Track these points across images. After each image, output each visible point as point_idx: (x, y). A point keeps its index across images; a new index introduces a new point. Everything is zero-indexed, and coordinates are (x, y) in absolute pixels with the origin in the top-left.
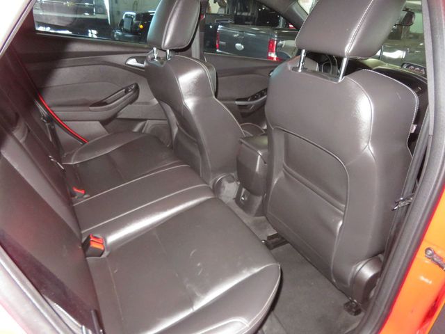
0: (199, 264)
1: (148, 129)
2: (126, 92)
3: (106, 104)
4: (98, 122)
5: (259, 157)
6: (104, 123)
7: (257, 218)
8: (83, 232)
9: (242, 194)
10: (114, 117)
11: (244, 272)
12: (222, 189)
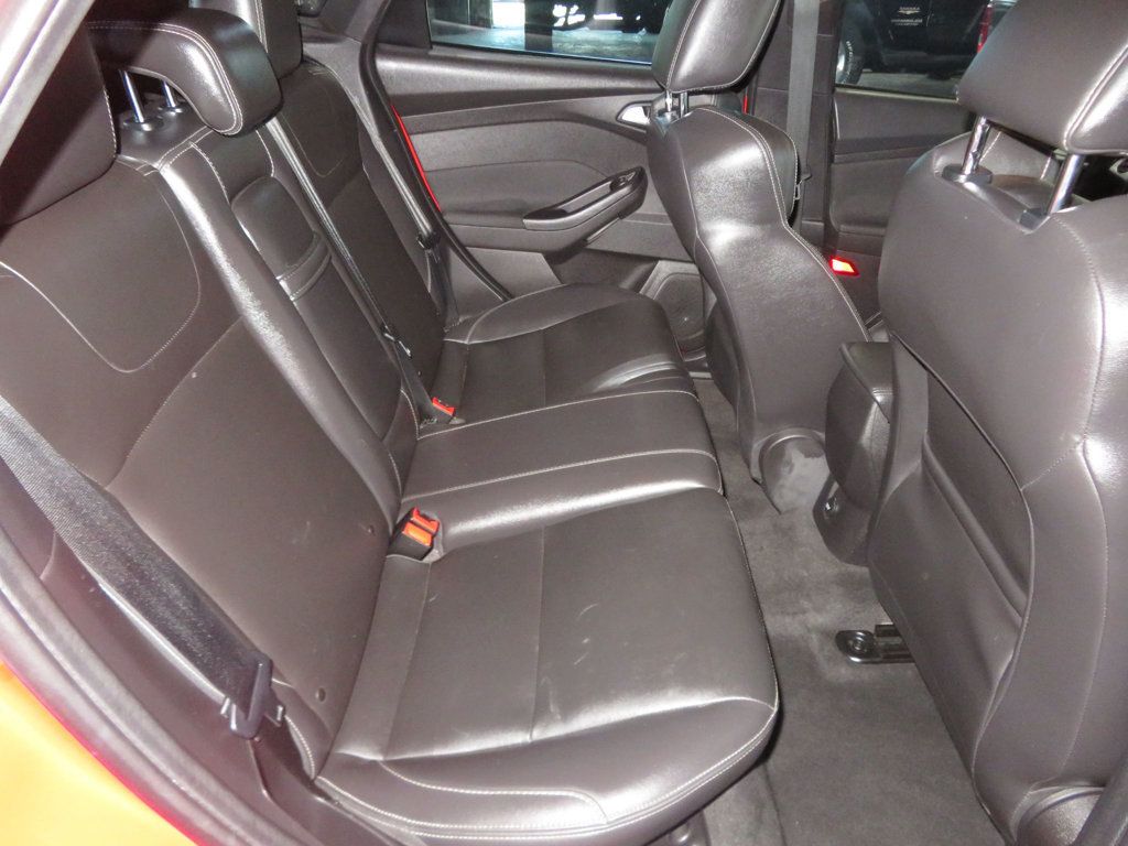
0: (586, 641)
1: (657, 282)
2: (614, 188)
3: (563, 214)
4: (540, 255)
5: (875, 405)
6: (554, 258)
7: (852, 568)
8: (404, 500)
9: (831, 495)
10: (579, 246)
11: (671, 693)
12: (784, 470)
